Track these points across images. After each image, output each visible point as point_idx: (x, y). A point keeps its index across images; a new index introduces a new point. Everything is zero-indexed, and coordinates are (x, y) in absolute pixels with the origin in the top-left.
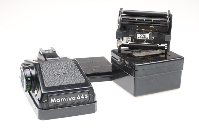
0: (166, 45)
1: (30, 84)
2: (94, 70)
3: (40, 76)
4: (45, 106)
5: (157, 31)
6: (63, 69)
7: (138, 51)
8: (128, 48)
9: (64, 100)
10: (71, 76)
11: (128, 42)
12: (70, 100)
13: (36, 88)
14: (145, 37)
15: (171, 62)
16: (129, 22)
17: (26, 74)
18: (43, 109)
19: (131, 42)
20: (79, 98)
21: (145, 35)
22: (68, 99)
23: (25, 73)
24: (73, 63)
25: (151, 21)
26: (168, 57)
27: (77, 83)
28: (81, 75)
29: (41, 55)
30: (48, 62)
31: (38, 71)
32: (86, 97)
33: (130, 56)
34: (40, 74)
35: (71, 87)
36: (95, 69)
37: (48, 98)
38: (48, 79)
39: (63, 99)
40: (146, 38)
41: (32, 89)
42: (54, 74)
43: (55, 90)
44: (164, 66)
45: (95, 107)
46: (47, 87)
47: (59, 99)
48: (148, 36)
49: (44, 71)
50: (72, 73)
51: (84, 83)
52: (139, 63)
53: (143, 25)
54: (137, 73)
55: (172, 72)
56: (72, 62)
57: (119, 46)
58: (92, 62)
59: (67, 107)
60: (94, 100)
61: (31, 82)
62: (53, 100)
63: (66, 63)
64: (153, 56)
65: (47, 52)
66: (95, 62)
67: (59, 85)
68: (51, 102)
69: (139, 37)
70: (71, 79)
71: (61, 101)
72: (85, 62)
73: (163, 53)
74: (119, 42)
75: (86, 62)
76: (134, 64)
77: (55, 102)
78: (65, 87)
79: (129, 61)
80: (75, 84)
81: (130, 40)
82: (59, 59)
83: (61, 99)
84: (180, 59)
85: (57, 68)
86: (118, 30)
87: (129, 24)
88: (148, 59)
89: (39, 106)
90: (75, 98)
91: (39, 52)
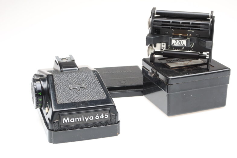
0: (208, 54)
1: (41, 100)
2: (123, 82)
3: (52, 90)
4: (56, 127)
5: (196, 37)
6: (80, 82)
7: (175, 61)
8: (162, 56)
9: (80, 119)
10: (90, 90)
11: (162, 49)
12: (87, 120)
13: (48, 105)
14: (181, 44)
15: (214, 74)
16: (162, 25)
17: (36, 88)
18: (54, 130)
19: (166, 49)
20: (97, 117)
21: (181, 42)
22: (84, 119)
23: (35, 86)
24: (94, 75)
25: (189, 23)
26: (211, 68)
27: (96, 99)
28: (102, 90)
29: (57, 64)
30: (64, 73)
31: (50, 84)
32: (106, 116)
33: (165, 66)
34: (52, 88)
35: (89, 104)
36: (125, 81)
37: (60, 117)
38: (62, 94)
39: (78, 119)
40: (183, 45)
41: (43, 105)
42: (69, 88)
43: (69, 108)
44: (205, 79)
45: (117, 128)
46: (60, 103)
47: (73, 118)
48: (184, 42)
49: (58, 85)
50: (91, 87)
51: (104, 99)
52: (173, 76)
53: (179, 29)
54: (171, 88)
55: (215, 86)
56: (92, 73)
57: (150, 54)
58: (122, 72)
59: (83, 128)
60: (116, 121)
61: (42, 97)
62: (66, 119)
63: (85, 74)
64: (192, 66)
65: (64, 61)
66: (125, 72)
67: (74, 102)
68: (64, 122)
69: (174, 44)
70: (89, 94)
71: (76, 121)
72: (113, 72)
73: (205, 62)
74: (150, 49)
75: (115, 72)
76: (168, 76)
77: (69, 122)
78: (81, 105)
79: (162, 72)
80: (94, 100)
81: (165, 46)
82: (78, 70)
83: (76, 119)
84: (226, 71)
85: (73, 80)
86: (148, 35)
87: (162, 27)
88: (186, 70)
89: (49, 126)
90: (92, 117)
91: (55, 61)
